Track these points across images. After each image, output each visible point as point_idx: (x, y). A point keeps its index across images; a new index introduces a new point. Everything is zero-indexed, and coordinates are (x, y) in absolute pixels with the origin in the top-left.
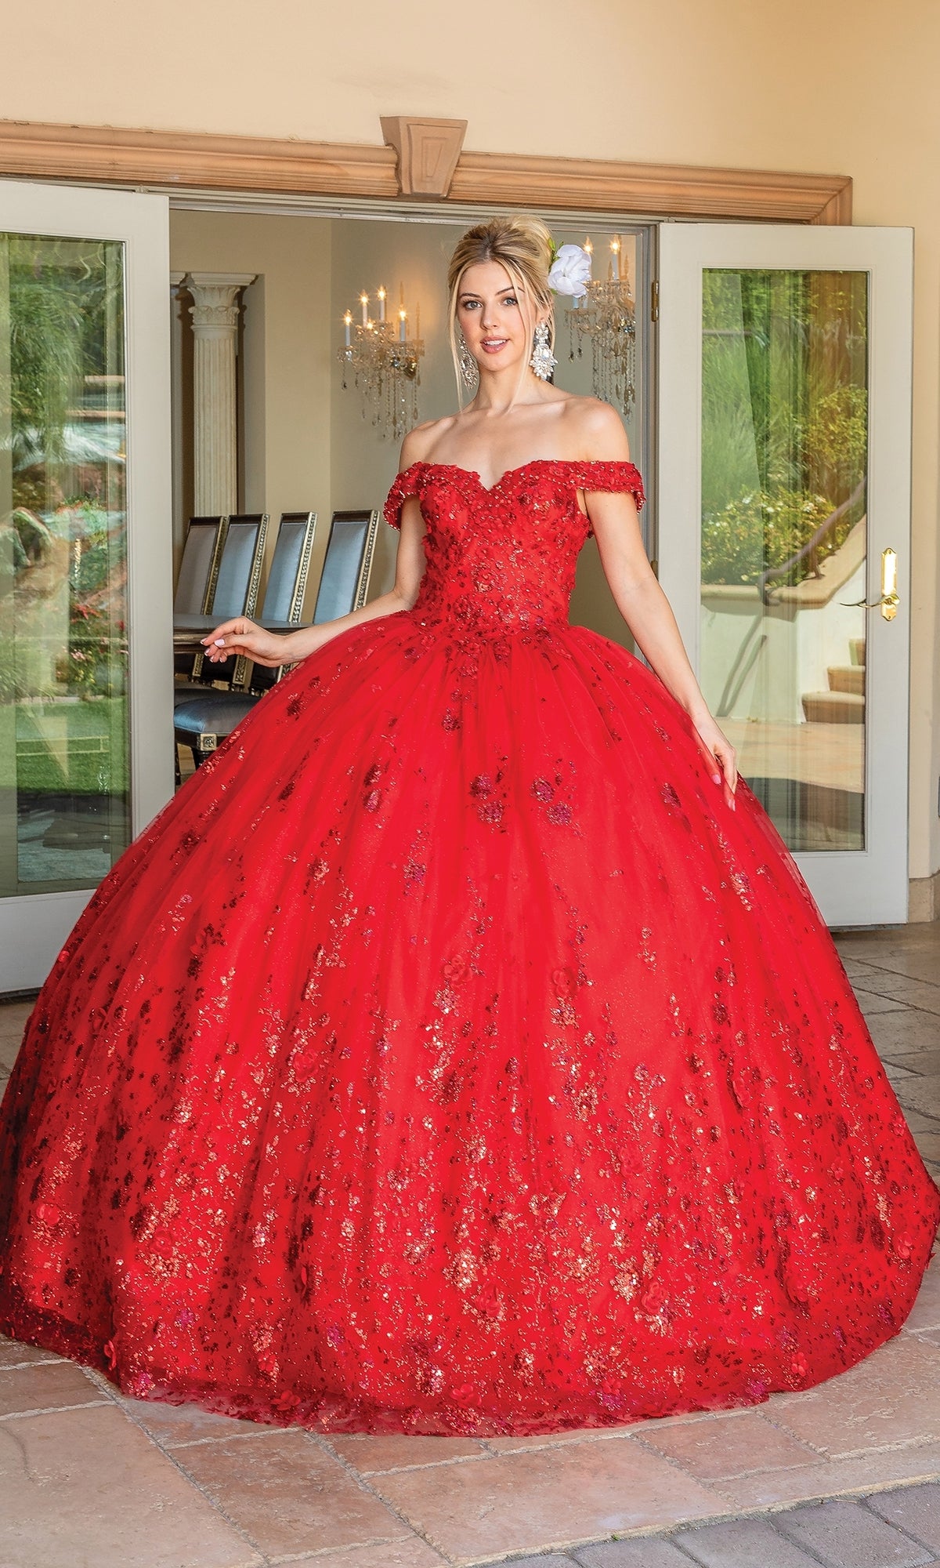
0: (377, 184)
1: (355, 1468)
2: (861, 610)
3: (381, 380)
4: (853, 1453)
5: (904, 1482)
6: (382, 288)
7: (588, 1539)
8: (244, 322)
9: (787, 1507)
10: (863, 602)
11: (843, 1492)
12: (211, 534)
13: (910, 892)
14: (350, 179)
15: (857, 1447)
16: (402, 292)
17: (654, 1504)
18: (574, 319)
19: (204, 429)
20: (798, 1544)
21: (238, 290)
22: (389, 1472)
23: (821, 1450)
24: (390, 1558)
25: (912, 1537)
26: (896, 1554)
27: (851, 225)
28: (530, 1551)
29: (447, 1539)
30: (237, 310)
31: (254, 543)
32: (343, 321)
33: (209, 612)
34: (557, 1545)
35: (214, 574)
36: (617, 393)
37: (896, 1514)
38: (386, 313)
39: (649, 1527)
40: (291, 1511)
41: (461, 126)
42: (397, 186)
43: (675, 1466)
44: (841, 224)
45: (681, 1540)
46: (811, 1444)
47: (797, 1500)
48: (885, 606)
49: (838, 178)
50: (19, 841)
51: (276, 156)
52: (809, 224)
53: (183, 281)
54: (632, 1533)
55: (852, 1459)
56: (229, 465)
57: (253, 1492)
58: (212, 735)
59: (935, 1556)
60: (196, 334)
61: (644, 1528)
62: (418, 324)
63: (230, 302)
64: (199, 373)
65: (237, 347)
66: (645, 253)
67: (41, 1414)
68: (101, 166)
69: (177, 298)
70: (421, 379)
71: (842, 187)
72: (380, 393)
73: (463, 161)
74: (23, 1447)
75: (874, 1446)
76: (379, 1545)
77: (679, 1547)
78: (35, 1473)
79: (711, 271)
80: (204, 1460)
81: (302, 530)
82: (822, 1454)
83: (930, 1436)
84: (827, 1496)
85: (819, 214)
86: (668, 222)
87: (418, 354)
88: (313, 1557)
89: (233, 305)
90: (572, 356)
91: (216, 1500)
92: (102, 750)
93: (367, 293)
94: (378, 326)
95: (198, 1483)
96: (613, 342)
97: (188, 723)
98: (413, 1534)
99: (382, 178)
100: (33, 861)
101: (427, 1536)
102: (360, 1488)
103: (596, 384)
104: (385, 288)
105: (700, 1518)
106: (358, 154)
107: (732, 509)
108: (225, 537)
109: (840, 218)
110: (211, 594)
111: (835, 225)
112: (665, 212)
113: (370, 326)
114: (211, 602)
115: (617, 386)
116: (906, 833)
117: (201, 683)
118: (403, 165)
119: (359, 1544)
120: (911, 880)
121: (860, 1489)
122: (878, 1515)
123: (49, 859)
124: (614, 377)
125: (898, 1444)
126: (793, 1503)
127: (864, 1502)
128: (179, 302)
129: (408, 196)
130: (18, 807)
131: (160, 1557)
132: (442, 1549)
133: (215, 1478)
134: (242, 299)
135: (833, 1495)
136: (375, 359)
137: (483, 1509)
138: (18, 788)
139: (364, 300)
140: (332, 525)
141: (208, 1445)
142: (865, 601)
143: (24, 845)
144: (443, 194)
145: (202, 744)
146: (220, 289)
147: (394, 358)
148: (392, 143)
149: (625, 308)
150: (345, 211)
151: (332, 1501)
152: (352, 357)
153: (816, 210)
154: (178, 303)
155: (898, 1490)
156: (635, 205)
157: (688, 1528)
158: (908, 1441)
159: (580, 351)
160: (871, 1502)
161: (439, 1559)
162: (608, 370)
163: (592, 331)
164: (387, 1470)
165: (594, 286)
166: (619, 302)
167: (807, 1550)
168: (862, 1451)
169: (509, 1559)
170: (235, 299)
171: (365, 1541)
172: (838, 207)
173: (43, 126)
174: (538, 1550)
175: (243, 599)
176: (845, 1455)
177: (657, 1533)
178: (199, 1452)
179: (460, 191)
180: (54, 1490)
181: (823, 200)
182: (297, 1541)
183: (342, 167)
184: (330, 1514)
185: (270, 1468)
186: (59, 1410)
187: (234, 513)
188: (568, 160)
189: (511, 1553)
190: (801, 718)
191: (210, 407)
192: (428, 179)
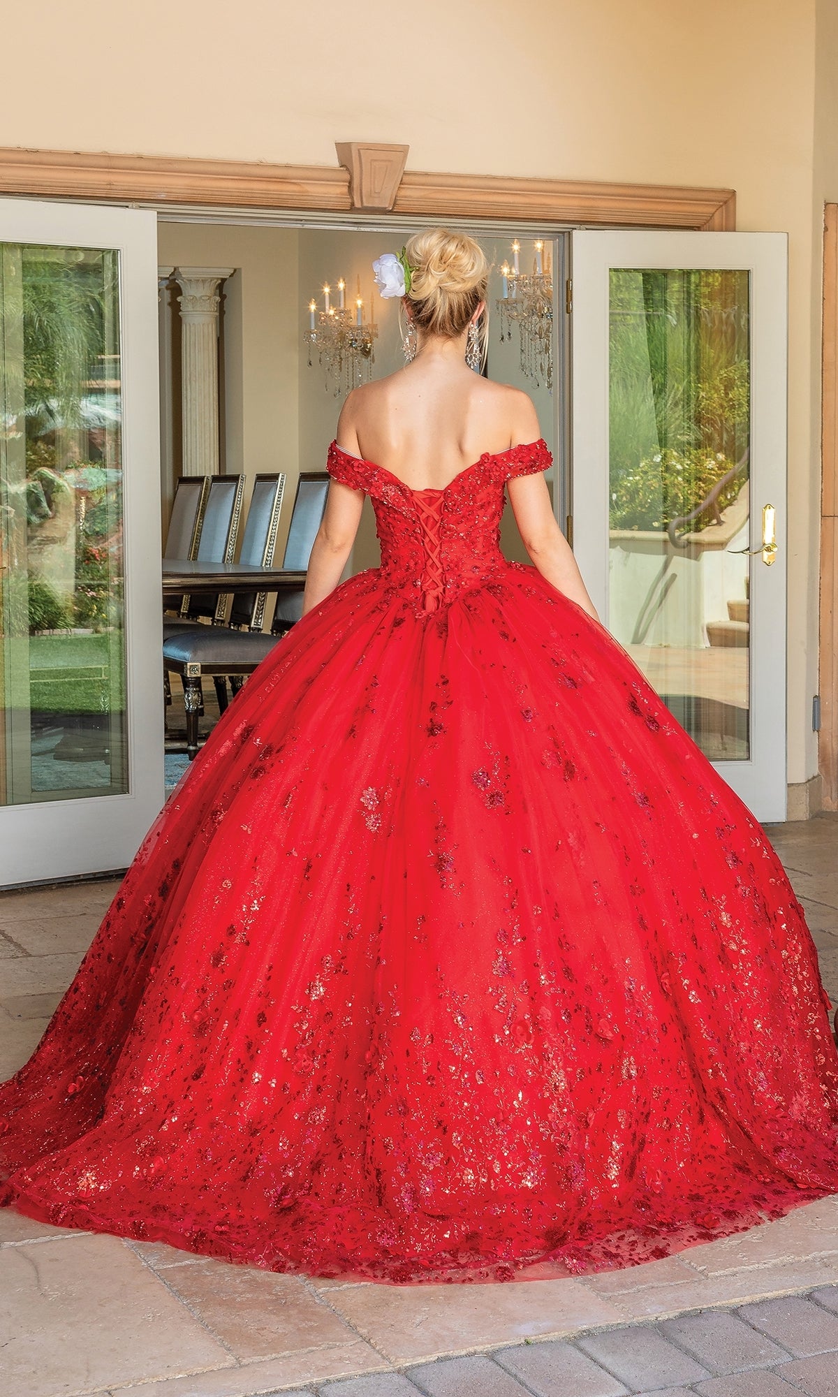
0: (332, 199)
1: (312, 1285)
2: (745, 557)
3: (341, 358)
4: (727, 1272)
5: (769, 1295)
6: (341, 280)
7: (505, 1343)
8: (225, 309)
9: (671, 1317)
10: (746, 550)
11: (718, 1304)
12: (196, 491)
13: (788, 795)
14: (309, 196)
15: (731, 1266)
16: (359, 284)
17: (561, 1314)
18: (504, 307)
19: (191, 401)
20: (679, 1347)
21: (220, 281)
22: (341, 1288)
23: (701, 1268)
24: (341, 1359)
25: (775, 1341)
26: (761, 1355)
27: (735, 231)
28: (457, 1353)
29: (388, 1343)
30: (218, 299)
31: (233, 499)
32: (309, 309)
33: (195, 558)
34: (479, 1348)
35: (199, 525)
36: (542, 370)
37: (762, 1321)
38: (345, 301)
39: (556, 1333)
40: (259, 1320)
41: (404, 150)
42: (350, 200)
43: (579, 1282)
44: (727, 230)
45: (583, 1344)
46: (692, 1264)
47: (680, 1310)
48: (765, 553)
49: (723, 191)
50: (32, 755)
51: (247, 176)
52: (700, 230)
53: (172, 274)
54: (542, 1338)
55: (726, 1276)
56: (212, 431)
57: (227, 1305)
58: (196, 664)
59: (793, 1356)
60: (183, 319)
61: (552, 1334)
62: (372, 311)
63: (213, 292)
64: (186, 353)
65: (218, 329)
66: (561, 255)
67: (51, 1240)
68: (99, 187)
69: (167, 288)
70: (375, 357)
71: (727, 199)
72: (341, 369)
73: (406, 179)
74: (36, 1268)
75: (745, 1266)
76: (331, 1348)
77: (581, 1350)
78: (46, 1290)
79: (616, 270)
80: (188, 1278)
81: (274, 488)
82: (701, 1272)
83: (792, 1257)
84: (705, 1307)
85: (708, 221)
86: (580, 229)
87: (372, 336)
88: (277, 1358)
89: (215, 295)
90: (502, 339)
91: (197, 1312)
92: (103, 677)
93: (329, 284)
94: (339, 312)
95: (182, 1297)
96: (538, 326)
97: (176, 653)
98: (360, 1339)
99: (337, 194)
100: (46, 771)
101: (372, 1341)
102: (317, 1301)
103: (523, 363)
104: (344, 280)
105: (599, 1325)
106: (316, 174)
107: (644, 467)
108: (208, 494)
109: (726, 224)
110: (196, 542)
111: (722, 231)
112: (577, 221)
113: (332, 312)
114: (197, 549)
115: (541, 364)
116: (785, 745)
117: (188, 618)
118: (355, 184)
119: (314, 1348)
120: (789, 785)
121: (733, 1301)
122: (747, 1323)
123: (59, 770)
124: (538, 356)
125: (765, 1263)
126: (676, 1313)
127: (735, 1312)
128: (169, 292)
129: (359, 209)
130: (32, 724)
131: (150, 1359)
132: (384, 1352)
133: (196, 1293)
134: (223, 290)
135: (710, 1306)
136: (336, 341)
137: (419, 1319)
138: (31, 709)
139: (327, 290)
140: (299, 484)
141: (191, 1265)
142: (748, 549)
143: (37, 758)
144: (389, 207)
145: (188, 671)
146: (204, 281)
147: (352, 340)
148: (345, 165)
149: (547, 298)
150: (306, 222)
151: (293, 1312)
152: (316, 339)
153: (705, 218)
154: (167, 294)
155: (764, 1302)
156: (551, 216)
157: (588, 1334)
158: (774, 1261)
159: (509, 334)
160: (741, 1312)
161: (382, 1360)
162: (533, 350)
163: (519, 317)
164: (339, 1287)
165: (521, 279)
166: (542, 293)
167: (687, 1352)
168: (735, 1270)
169: (439, 1360)
170: (216, 289)
171: (320, 1345)
172: (724, 214)
173: (50, 153)
174: (463, 1353)
175: (224, 547)
176: (721, 1272)
177: (563, 1338)
178: (183, 1271)
179: (403, 205)
180: (62, 1304)
181: (712, 210)
182: (264, 1345)
183: (303, 185)
184: (291, 1323)
185: (242, 1285)
186: (67, 1237)
187: (217, 473)
188: (494, 178)
189: (441, 1355)
190: (705, 643)
191: (195, 382)
192: (376, 195)
